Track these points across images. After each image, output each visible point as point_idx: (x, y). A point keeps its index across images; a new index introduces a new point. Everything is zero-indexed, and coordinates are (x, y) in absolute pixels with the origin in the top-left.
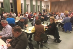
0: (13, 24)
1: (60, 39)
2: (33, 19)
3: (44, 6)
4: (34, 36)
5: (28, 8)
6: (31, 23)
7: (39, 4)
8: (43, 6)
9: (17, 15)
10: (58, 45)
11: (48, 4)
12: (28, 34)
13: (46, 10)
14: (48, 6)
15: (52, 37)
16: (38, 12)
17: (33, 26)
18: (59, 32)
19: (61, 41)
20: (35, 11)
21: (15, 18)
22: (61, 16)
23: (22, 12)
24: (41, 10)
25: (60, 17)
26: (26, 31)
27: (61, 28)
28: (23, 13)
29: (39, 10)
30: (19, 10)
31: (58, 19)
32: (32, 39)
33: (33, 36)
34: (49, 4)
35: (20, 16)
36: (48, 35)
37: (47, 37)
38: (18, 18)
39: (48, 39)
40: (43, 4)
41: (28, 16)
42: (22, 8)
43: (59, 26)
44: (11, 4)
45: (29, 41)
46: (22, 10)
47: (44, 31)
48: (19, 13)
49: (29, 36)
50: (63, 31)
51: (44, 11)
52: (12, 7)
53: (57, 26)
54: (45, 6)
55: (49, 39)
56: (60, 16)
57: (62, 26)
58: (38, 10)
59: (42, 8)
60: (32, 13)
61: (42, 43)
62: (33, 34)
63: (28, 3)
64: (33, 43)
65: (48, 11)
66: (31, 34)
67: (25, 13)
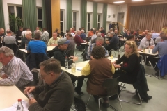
0: (43, 55)
1: (149, 93)
3: (112, 17)
4: (87, 83)
5: (75, 19)
6: (82, 53)
7: (100, 11)
8: (109, 17)
9: (50, 36)
10: (144, 107)
11: (121, 12)
12: (74, 78)
13: (117, 24)
14: (121, 15)
15: (130, 88)
16: (99, 28)
17: (85, 60)
18: (147, 77)
19: (150, 98)
20: (91, 27)
21: (46, 42)
22: (152, 39)
23: (62, 29)
24: (105, 26)
25: (151, 42)
26: (69, 71)
27: (152, 67)
28: (64, 32)
29: (101, 26)
30: (55, 25)
31: (145, 46)
32: (84, 89)
33: (84, 83)
34: (125, 11)
35: (58, 36)
36: (120, 83)
37: (119, 86)
38: (54, 41)
39: (119, 91)
40: (110, 12)
41: (76, 37)
42: (62, 19)
43: (147, 63)
44: (40, 10)
45: (76, 94)
46: (62, 23)
47: (111, 72)
49: (76, 82)
50: (157, 75)
52: (40, 17)
53: (143, 63)
54: (114, 16)
55: (121, 93)
56: (149, 40)
57: (153, 64)
58: (99, 24)
59: (108, 19)
60: (85, 32)
61: (105, 99)
62: (86, 79)
63: (77, 8)
64: (84, 98)
66: (81, 79)
67: (67, 31)
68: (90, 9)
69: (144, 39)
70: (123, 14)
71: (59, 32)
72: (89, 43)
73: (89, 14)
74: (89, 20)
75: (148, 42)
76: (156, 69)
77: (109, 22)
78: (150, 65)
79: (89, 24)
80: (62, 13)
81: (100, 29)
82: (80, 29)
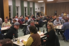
2: (24, 24)
3: (37, 9)
5: (18, 11)
7: (31, 6)
8: (36, 9)
11: (42, 6)
13: (41, 13)
14: (42, 8)
20: (27, 15)
23: (10, 16)
25: (59, 22)
27: (61, 35)
28: (11, 18)
30: (6, 14)
34: (44, 6)
38: (5, 24)
40: (36, 7)
42: (10, 11)
43: (58, 34)
46: (10, 13)
48: (7, 18)
51: (38, 14)
54: (39, 9)
56: (58, 21)
58: (31, 13)
59: (36, 10)
60: (24, 18)
63: (18, 4)
65: (43, 14)
67: (14, 18)
68: (25, 5)
69: (56, 20)
70: (43, 7)
71: (9, 18)
72: (26, 24)
73: (25, 8)
74: (25, 11)
75: (57, 22)
76: (63, 36)
77: (36, 12)
78: (60, 34)
79: (25, 13)
80: (10, 7)
81: (32, 16)
82: (21, 16)
